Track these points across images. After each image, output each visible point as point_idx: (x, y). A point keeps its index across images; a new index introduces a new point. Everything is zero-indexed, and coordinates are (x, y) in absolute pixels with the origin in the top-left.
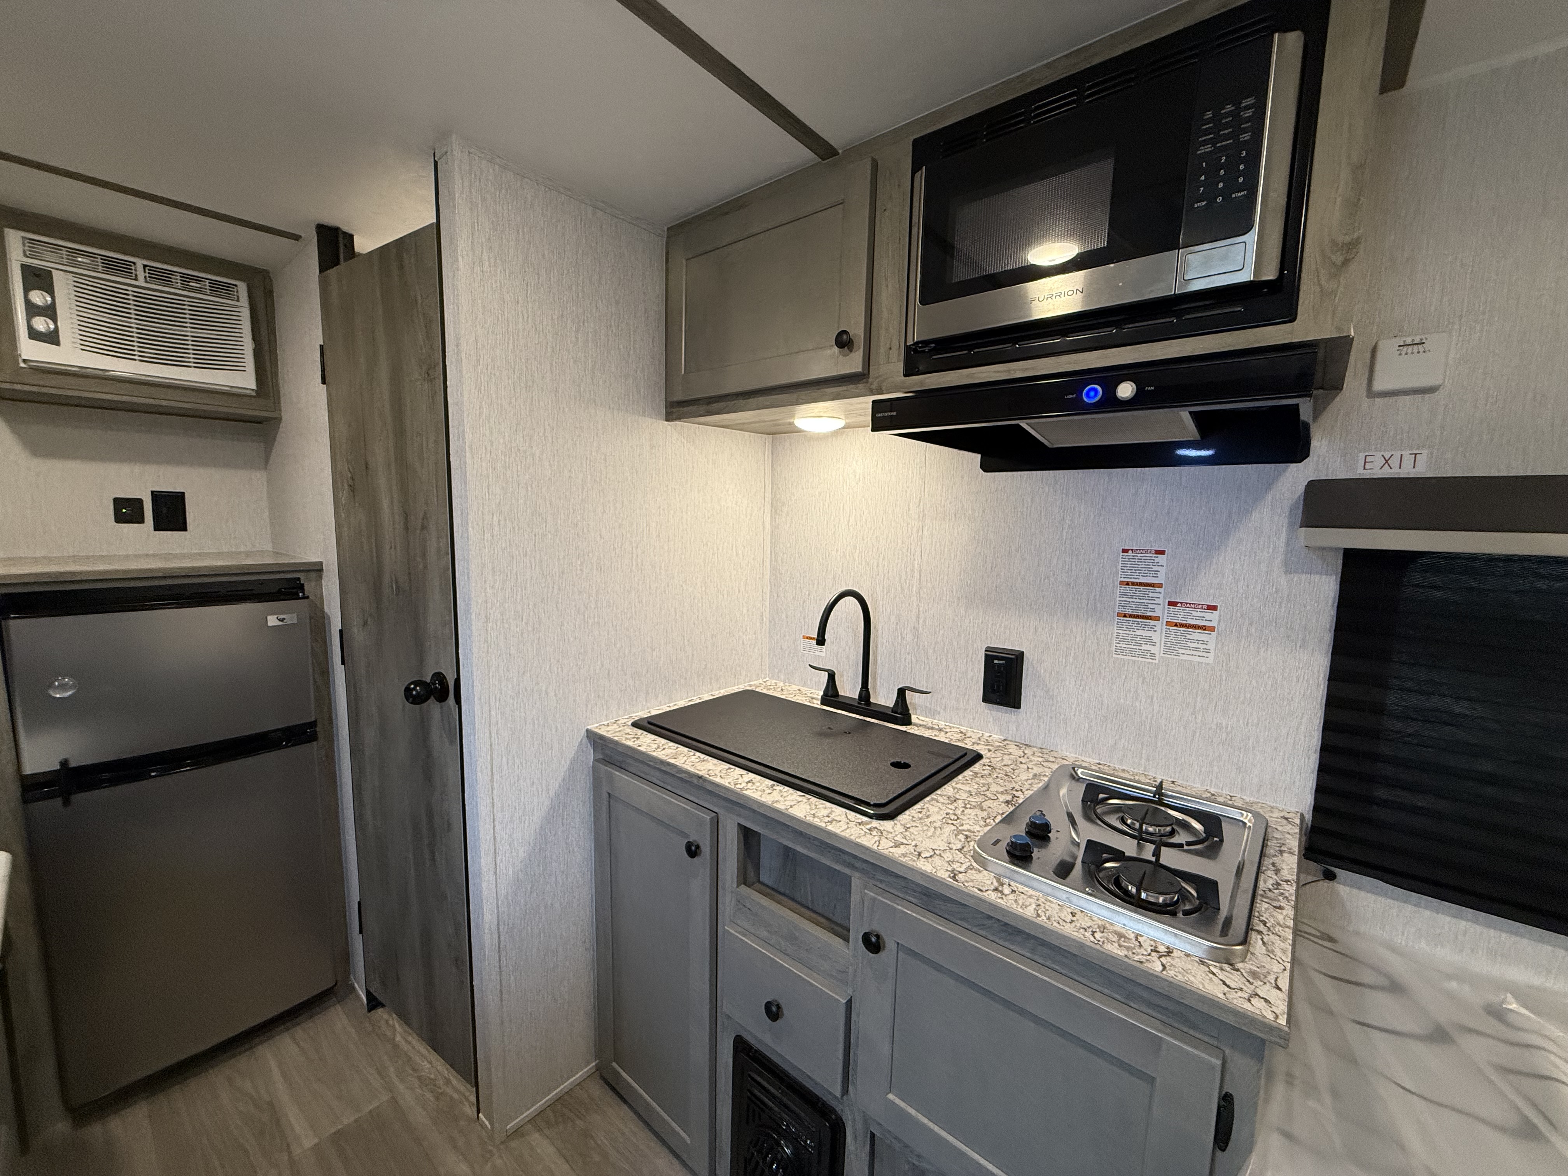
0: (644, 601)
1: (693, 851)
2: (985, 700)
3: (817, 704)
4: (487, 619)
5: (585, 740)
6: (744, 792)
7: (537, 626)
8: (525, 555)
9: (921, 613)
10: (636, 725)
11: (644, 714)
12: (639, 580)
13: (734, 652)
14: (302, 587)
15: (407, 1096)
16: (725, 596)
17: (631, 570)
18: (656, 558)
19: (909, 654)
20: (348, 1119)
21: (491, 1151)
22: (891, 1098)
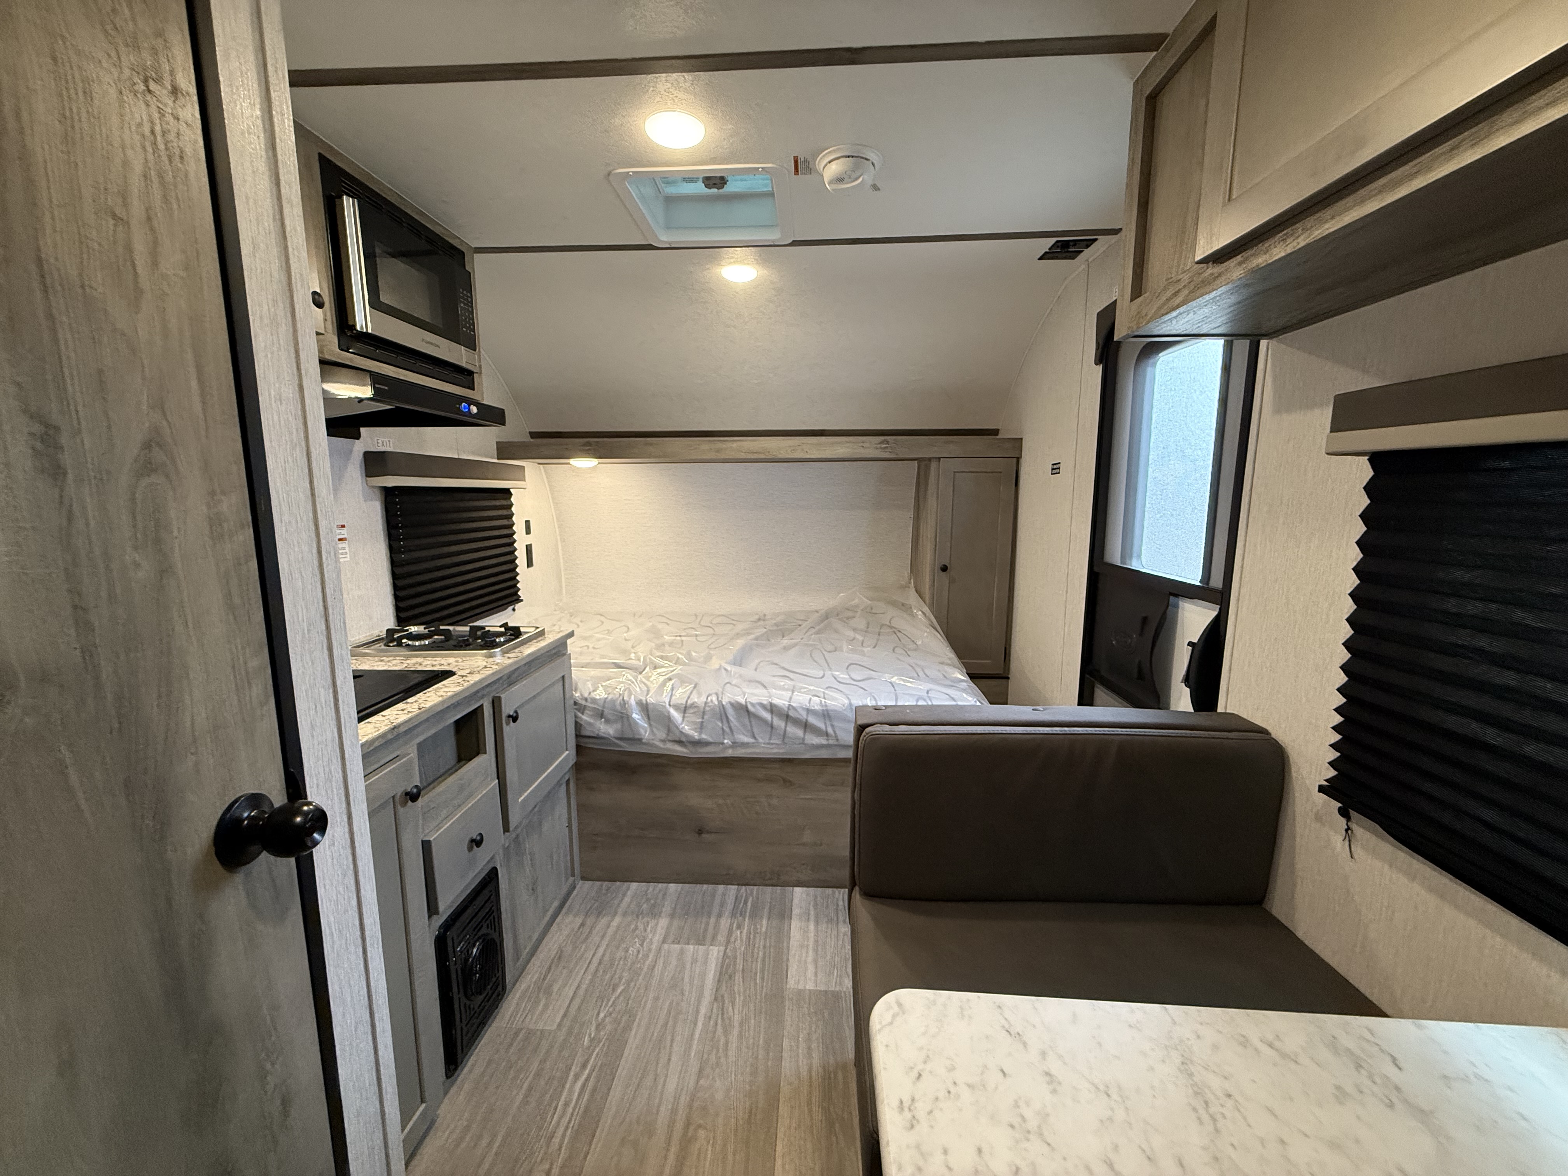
22: (520, 800)
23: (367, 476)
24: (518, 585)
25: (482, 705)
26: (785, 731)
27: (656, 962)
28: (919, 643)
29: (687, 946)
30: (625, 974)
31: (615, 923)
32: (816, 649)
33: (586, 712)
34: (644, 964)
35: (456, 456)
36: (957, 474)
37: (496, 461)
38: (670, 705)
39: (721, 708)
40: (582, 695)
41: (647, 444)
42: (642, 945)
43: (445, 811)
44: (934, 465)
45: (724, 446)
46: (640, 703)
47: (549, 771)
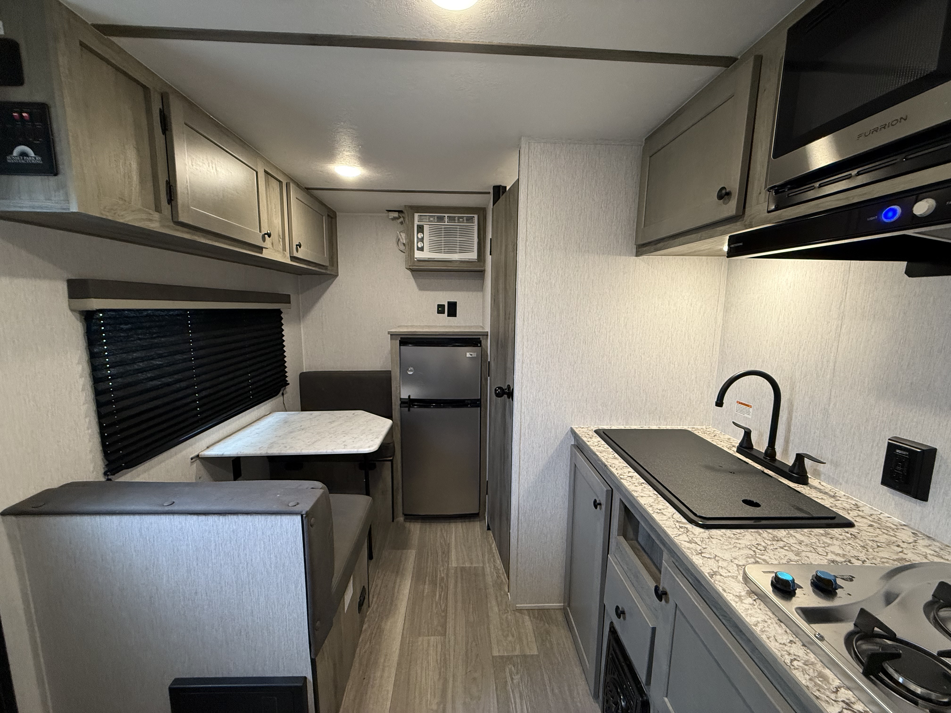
0: (612, 362)
1: (596, 504)
2: (885, 482)
3: (733, 451)
4: (523, 363)
5: (570, 433)
6: (622, 480)
7: (547, 368)
8: (543, 333)
9: (832, 397)
10: (596, 432)
11: (601, 427)
12: (610, 350)
13: (681, 404)
14: (480, 342)
15: (488, 570)
16: (676, 366)
17: (605, 345)
18: (623, 338)
19: (818, 429)
20: (467, 565)
21: (508, 611)
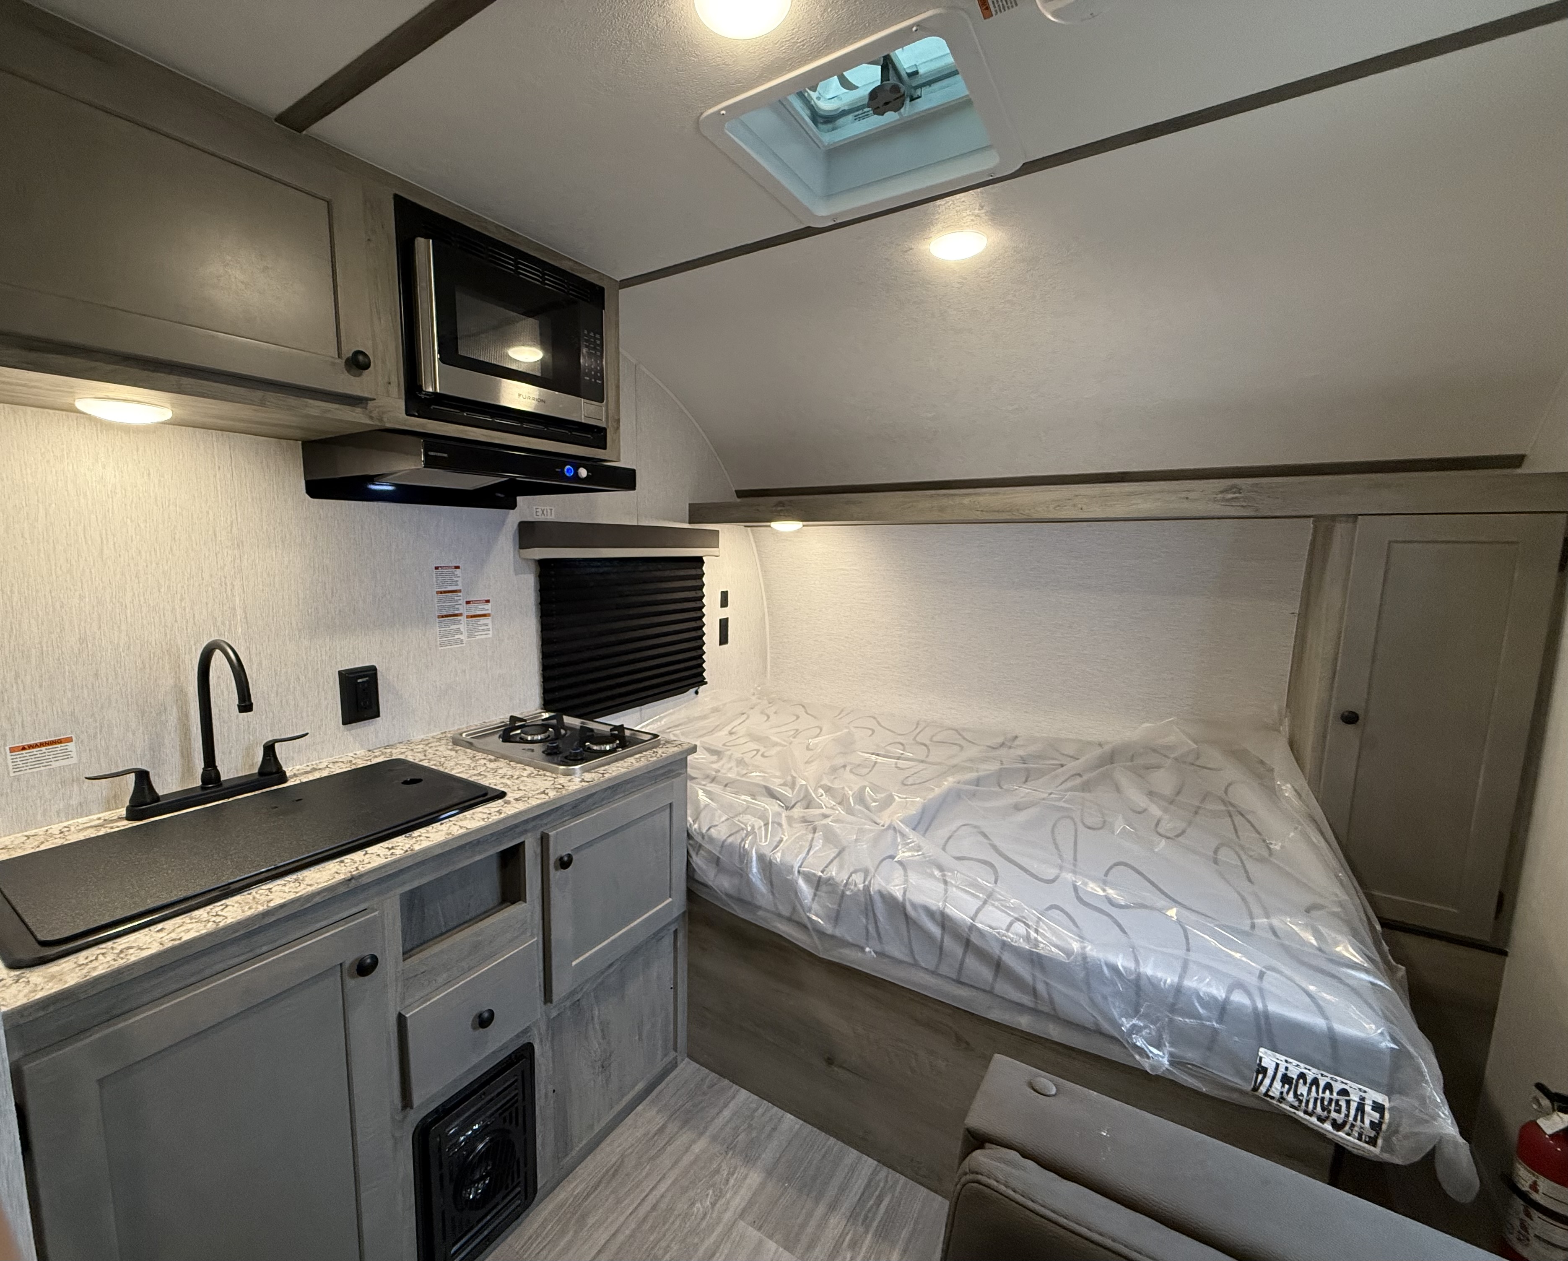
2: (345, 722)
22: (574, 963)
23: (521, 547)
24: (704, 665)
25: (523, 843)
26: (962, 963)
27: (718, 1247)
28: (1276, 847)
29: (767, 1239)
30: (675, 1247)
31: (697, 1148)
32: (1068, 817)
33: (702, 852)
34: (703, 1241)
35: (634, 523)
36: (1395, 545)
37: (686, 526)
38: (799, 872)
39: (868, 897)
40: (700, 828)
41: (848, 502)
42: (713, 1204)
43: (445, 975)
44: (1341, 529)
45: (951, 502)
46: (761, 858)
47: (632, 925)
